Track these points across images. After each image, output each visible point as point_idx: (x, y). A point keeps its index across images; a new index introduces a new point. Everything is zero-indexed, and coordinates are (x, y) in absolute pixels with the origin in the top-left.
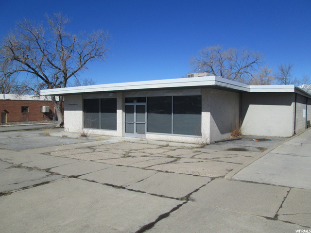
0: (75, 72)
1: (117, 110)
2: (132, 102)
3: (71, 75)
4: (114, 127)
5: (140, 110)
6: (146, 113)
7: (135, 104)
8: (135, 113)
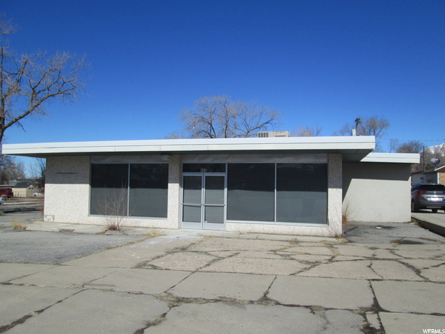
0: (21, 118)
1: (169, 184)
2: (199, 171)
3: (13, 123)
4: (162, 212)
5: (214, 184)
6: (226, 190)
7: (204, 175)
8: (203, 190)
